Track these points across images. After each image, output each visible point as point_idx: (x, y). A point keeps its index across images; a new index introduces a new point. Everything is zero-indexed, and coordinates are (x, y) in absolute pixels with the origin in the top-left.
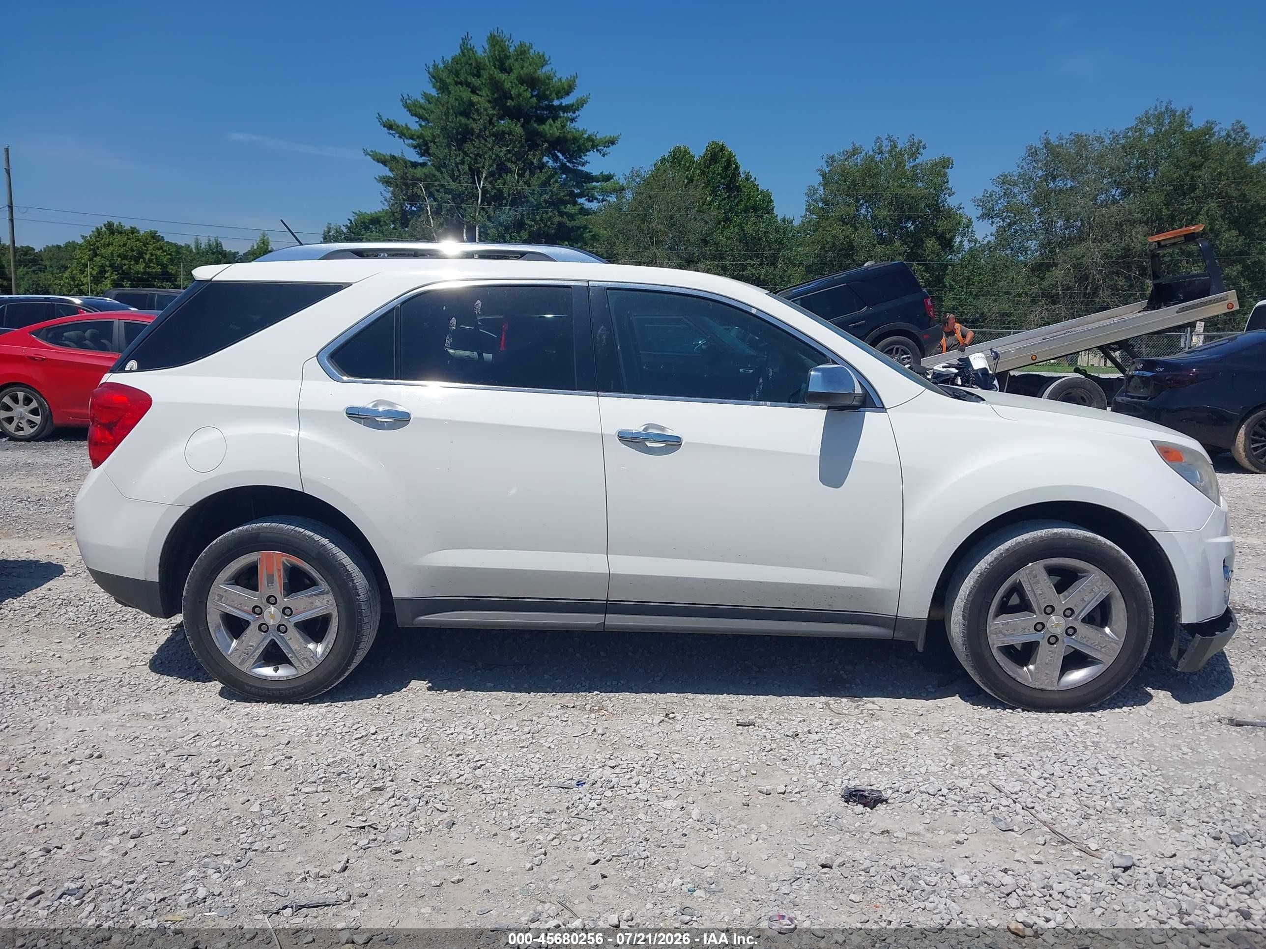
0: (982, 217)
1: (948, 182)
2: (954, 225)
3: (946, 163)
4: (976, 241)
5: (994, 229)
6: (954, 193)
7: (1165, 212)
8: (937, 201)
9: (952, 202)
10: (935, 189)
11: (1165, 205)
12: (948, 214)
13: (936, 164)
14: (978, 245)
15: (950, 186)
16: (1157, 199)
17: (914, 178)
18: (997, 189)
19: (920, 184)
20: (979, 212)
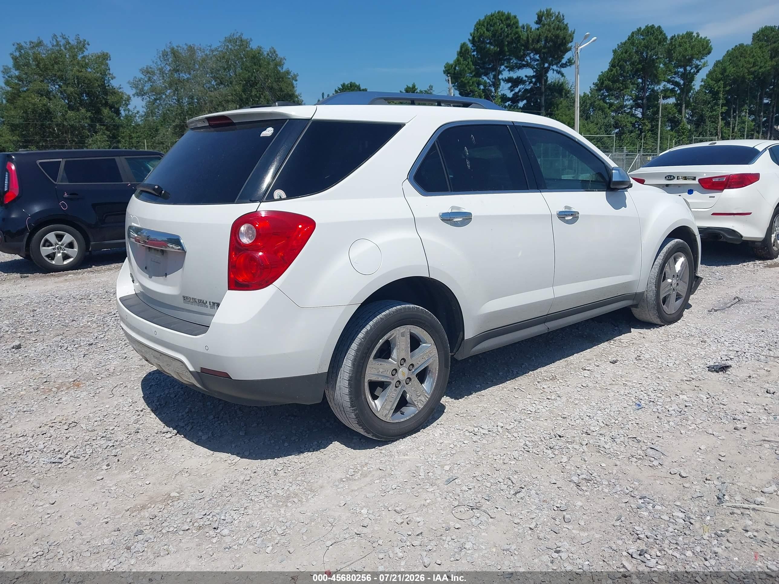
0: (137, 94)
1: (109, 70)
2: (119, 99)
3: (105, 57)
4: (129, 110)
5: (144, 103)
6: (115, 78)
7: (244, 96)
8: (104, 82)
9: (114, 83)
10: (101, 74)
11: (243, 92)
12: (114, 92)
13: (99, 57)
14: (130, 113)
15: (111, 72)
16: (238, 88)
17: (86, 66)
18: (143, 77)
19: (89, 70)
20: (134, 91)
